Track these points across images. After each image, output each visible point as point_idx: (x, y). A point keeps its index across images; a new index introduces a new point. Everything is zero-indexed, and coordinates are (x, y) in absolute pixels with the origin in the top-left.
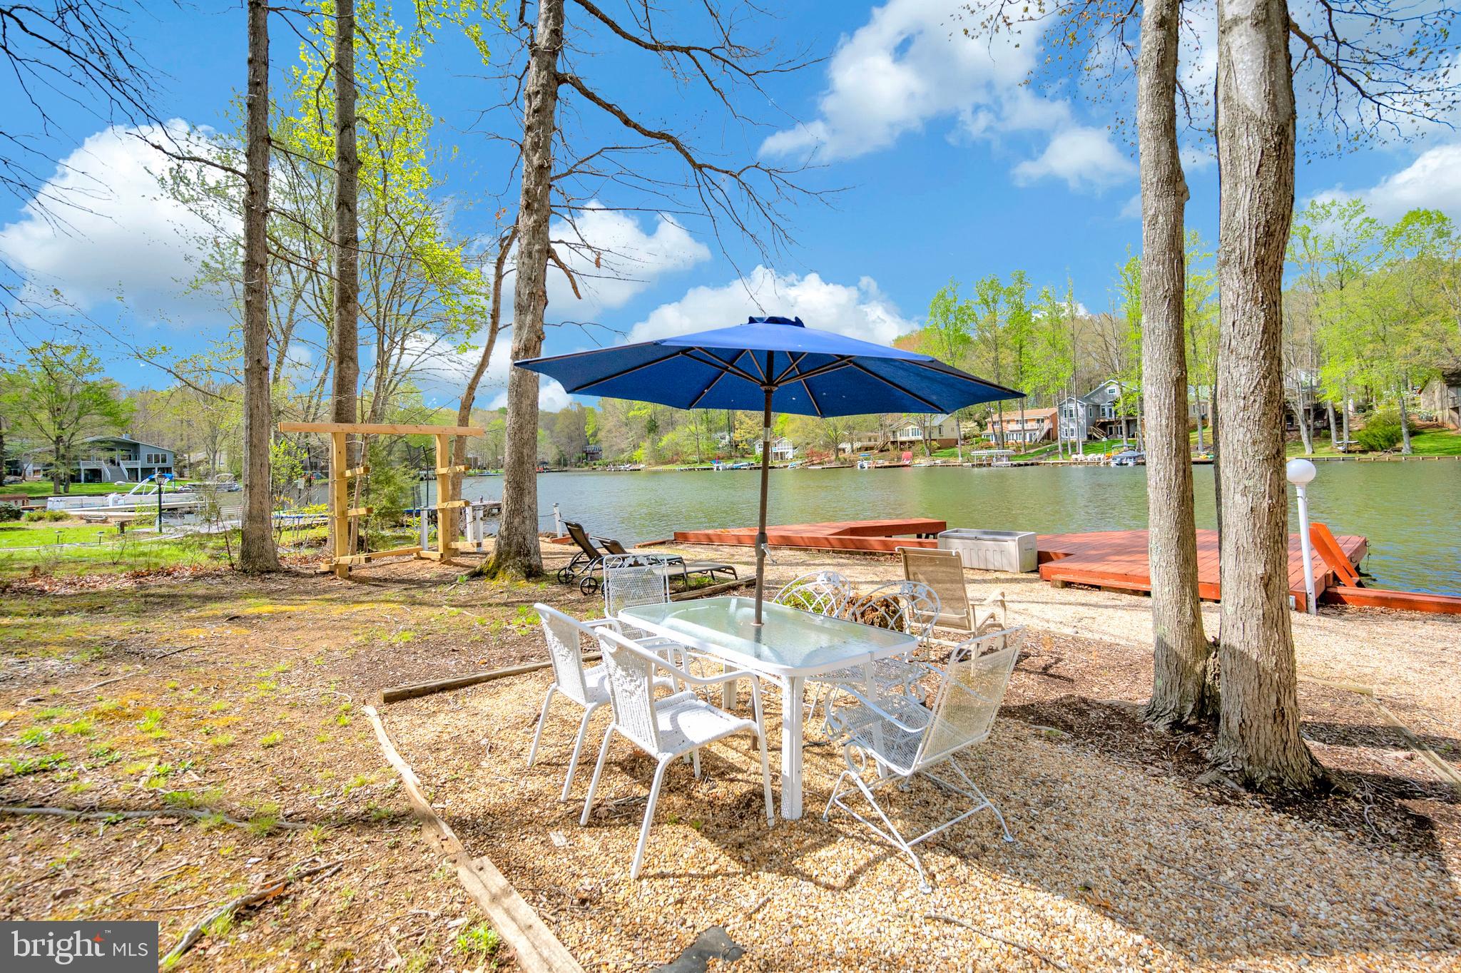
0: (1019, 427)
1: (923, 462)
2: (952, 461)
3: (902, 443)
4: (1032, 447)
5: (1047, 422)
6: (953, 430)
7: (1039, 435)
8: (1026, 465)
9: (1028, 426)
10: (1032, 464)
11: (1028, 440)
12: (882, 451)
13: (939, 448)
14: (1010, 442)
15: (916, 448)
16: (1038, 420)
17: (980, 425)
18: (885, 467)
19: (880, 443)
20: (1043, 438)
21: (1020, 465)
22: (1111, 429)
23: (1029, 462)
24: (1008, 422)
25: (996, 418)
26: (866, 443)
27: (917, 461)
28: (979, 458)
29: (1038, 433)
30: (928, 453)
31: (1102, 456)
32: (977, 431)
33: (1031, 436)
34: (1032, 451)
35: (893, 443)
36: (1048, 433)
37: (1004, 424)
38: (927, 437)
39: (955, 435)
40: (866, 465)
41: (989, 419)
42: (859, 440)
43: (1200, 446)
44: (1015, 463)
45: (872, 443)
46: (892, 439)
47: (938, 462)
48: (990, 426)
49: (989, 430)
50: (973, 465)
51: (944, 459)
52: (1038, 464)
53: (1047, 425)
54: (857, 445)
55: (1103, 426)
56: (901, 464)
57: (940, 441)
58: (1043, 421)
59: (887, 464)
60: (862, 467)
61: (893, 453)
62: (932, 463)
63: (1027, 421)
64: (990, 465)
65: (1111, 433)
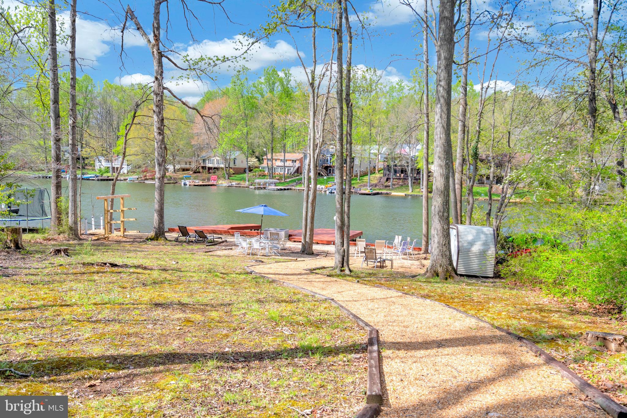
0: (281, 164)
1: (224, 183)
2: (243, 184)
3: (210, 168)
4: (288, 178)
5: (298, 162)
6: (242, 162)
7: (292, 170)
8: (285, 189)
9: (288, 164)
10: (288, 189)
11: (286, 172)
12: (195, 172)
13: (234, 174)
14: (277, 173)
15: (219, 173)
16: (293, 161)
17: (259, 160)
18: (201, 185)
19: (193, 166)
20: (295, 172)
21: (281, 190)
22: (330, 170)
23: (286, 188)
24: (276, 160)
25: (269, 156)
26: (184, 166)
27: (220, 182)
28: (259, 184)
29: (292, 169)
30: (227, 176)
31: (323, 187)
32: (257, 164)
33: (288, 170)
34: (288, 180)
35: (203, 167)
36: (298, 169)
37: (274, 161)
38: (227, 166)
39: (244, 165)
40: (188, 183)
41: (265, 157)
42: (179, 163)
43: (368, 184)
44: (279, 187)
45: (188, 166)
46: (202, 165)
47: (234, 183)
48: (265, 161)
49: (265, 164)
50: (255, 189)
51: (237, 182)
52: (291, 189)
53: (297, 164)
54: (178, 167)
55: (326, 168)
56: (210, 183)
57: (234, 169)
58: (295, 162)
59: (201, 183)
60: (185, 184)
61: (205, 175)
62: (230, 184)
63: (286, 160)
64: (265, 188)
65: (330, 172)
